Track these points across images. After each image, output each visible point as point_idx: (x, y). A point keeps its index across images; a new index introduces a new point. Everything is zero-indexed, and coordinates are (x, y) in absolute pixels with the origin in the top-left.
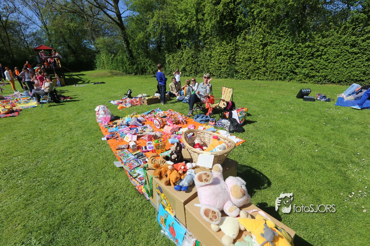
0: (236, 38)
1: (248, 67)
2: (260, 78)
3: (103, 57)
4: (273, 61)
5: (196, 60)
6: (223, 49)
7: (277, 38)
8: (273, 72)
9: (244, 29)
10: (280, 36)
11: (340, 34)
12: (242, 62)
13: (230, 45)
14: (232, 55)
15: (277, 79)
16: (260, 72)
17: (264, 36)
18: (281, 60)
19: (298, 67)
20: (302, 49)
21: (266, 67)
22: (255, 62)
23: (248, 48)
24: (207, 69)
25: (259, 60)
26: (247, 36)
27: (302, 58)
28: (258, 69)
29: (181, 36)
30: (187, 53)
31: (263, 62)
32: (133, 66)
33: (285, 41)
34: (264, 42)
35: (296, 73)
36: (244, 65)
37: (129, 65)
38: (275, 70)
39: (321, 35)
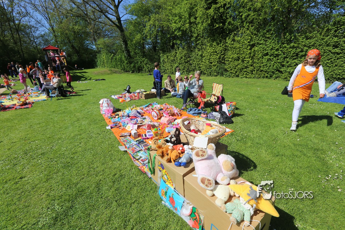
0: (225, 39)
1: (237, 66)
2: (247, 77)
3: (103, 57)
4: (260, 61)
5: (188, 59)
6: (214, 50)
7: (263, 39)
8: (260, 70)
9: (233, 31)
10: (266, 38)
11: (323, 36)
12: (231, 61)
13: (220, 46)
14: (222, 55)
15: (264, 77)
16: (248, 71)
17: (251, 37)
18: (268, 60)
19: (283, 66)
20: (287, 50)
21: (253, 66)
22: (243, 61)
23: (237, 49)
24: (198, 68)
25: (247, 59)
26: (236, 38)
27: (287, 58)
28: (246, 67)
29: (175, 38)
30: (180, 53)
31: (251, 61)
32: (130, 64)
33: (271, 42)
34: (252, 43)
35: (281, 72)
36: (233, 64)
37: (127, 63)
38: (262, 69)
39: (305, 36)
